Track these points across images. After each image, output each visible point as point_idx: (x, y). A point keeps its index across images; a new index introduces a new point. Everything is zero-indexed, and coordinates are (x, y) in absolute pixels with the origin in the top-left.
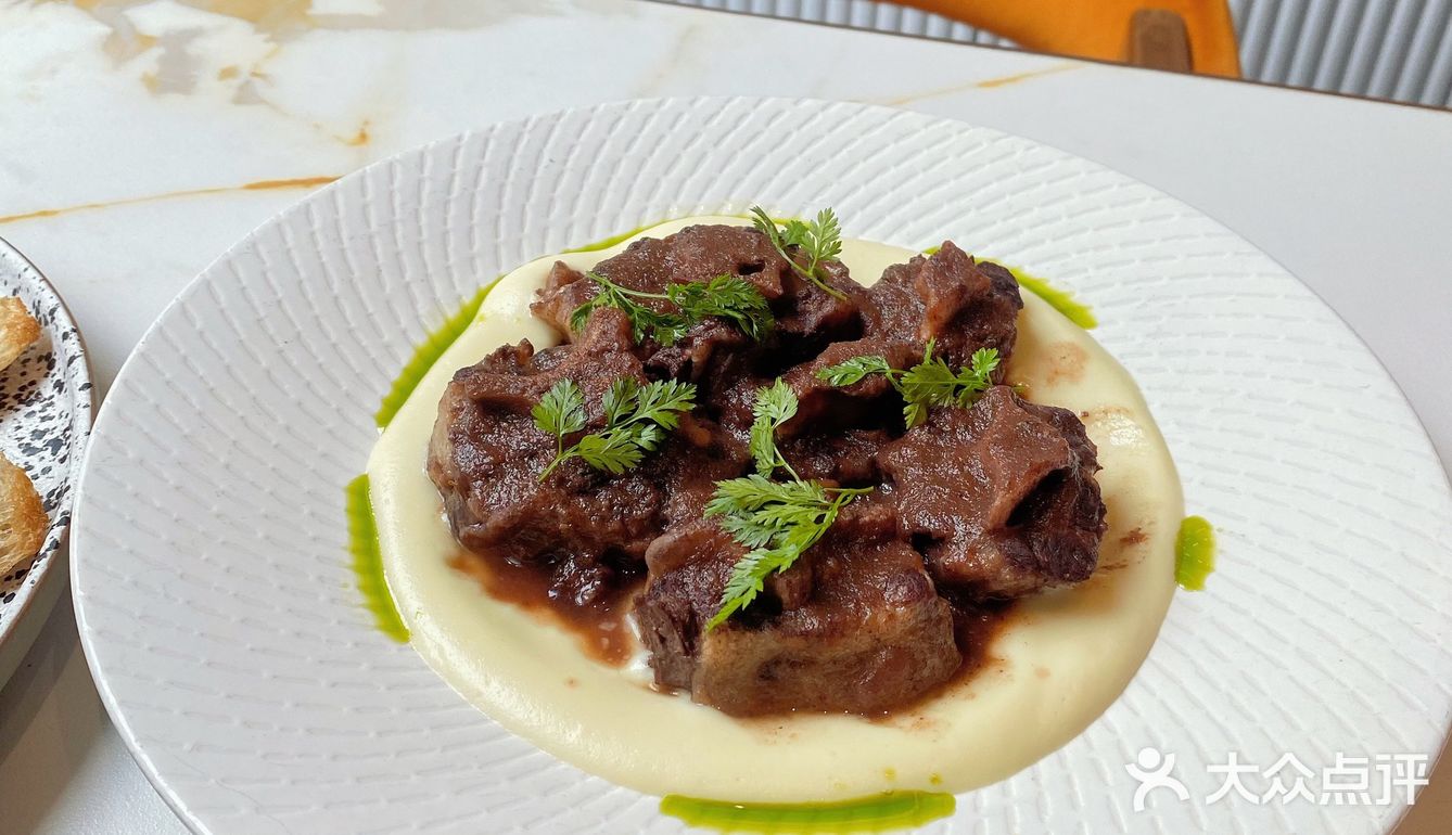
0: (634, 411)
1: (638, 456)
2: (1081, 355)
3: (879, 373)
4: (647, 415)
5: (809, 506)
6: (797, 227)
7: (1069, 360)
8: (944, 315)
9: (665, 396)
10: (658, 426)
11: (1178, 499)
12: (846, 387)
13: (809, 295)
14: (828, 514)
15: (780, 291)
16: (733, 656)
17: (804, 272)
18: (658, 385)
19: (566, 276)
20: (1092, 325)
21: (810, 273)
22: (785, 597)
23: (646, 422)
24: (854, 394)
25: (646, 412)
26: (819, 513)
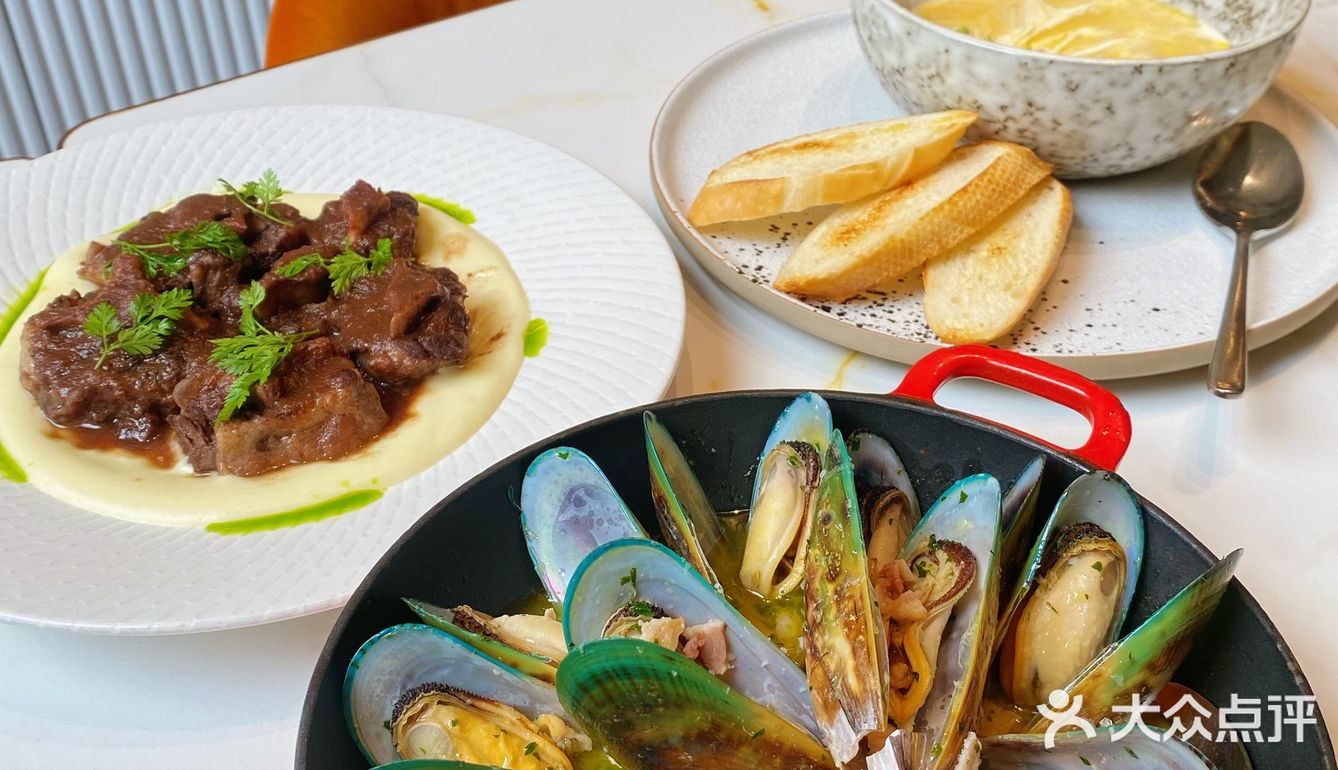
0: (151, 313)
1: (159, 340)
2: (463, 240)
3: (316, 264)
4: (160, 313)
5: (274, 344)
6: (251, 186)
7: (456, 244)
8: (361, 225)
9: (171, 300)
10: (170, 319)
11: (527, 310)
12: (295, 276)
13: (267, 227)
14: (286, 347)
15: (245, 227)
16: (237, 439)
17: (261, 212)
18: (165, 294)
19: (97, 248)
20: (473, 221)
21: (265, 213)
22: (264, 397)
23: (161, 318)
24: (301, 279)
25: (159, 311)
26: (282, 347)
